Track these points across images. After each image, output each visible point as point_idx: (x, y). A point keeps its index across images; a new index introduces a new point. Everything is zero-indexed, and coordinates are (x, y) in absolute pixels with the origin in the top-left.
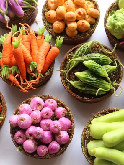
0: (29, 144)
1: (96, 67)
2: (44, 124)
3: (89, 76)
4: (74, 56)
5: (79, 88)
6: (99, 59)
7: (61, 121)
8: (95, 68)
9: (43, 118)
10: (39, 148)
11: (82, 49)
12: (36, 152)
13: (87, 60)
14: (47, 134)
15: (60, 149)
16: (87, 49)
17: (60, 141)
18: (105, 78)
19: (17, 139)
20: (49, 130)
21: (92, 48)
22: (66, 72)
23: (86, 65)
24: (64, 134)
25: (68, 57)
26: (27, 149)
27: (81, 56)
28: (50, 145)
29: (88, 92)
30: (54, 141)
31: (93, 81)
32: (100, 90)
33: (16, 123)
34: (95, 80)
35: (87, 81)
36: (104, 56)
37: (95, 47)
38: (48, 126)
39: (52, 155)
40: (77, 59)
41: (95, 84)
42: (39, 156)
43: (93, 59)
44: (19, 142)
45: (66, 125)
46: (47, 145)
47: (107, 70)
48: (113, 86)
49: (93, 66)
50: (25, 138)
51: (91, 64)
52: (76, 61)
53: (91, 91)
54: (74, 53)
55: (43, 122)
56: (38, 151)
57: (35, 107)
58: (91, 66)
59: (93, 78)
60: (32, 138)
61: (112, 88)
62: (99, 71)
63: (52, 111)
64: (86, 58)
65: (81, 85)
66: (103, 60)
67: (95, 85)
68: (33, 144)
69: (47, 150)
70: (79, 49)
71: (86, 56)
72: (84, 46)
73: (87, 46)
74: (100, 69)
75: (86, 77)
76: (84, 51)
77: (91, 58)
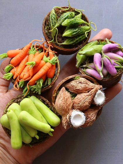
1: (74, 21)
3: (73, 30)
6: (68, 16)
8: (74, 22)
13: (62, 22)
23: (65, 25)
29: (78, 41)
32: (87, 33)
34: (79, 30)
40: (56, 26)
49: (71, 21)
51: (69, 21)
53: (79, 39)
58: (69, 23)
62: (77, 22)
66: (71, 15)
67: (81, 33)
70: (51, 20)
71: (59, 20)
72: (52, 16)
73: (54, 14)
74: (77, 20)
75: (72, 32)
76: (55, 18)
77: (64, 19)
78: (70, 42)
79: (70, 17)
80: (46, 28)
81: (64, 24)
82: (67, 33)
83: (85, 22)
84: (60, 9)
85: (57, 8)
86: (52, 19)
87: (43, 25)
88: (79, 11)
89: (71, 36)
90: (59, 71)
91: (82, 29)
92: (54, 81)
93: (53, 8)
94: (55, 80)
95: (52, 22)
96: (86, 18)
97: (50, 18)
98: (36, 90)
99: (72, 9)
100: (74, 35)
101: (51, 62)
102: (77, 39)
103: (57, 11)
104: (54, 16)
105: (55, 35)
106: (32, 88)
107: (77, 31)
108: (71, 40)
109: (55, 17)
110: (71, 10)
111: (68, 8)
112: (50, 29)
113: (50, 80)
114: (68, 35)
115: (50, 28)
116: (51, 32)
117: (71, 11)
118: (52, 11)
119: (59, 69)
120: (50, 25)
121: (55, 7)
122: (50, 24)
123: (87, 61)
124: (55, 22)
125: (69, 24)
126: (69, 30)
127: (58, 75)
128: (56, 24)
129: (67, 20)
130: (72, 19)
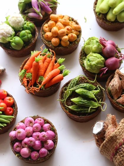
0: (25, 150)
1: (85, 92)
2: (35, 136)
3: (81, 99)
4: (68, 88)
5: (75, 110)
6: (86, 87)
7: (47, 133)
9: (34, 132)
10: (32, 153)
11: (73, 82)
12: (30, 157)
13: (77, 89)
14: (37, 143)
15: (48, 154)
16: (76, 82)
17: (47, 147)
18: (93, 99)
19: (16, 148)
20: (39, 140)
21: (80, 81)
22: (64, 101)
23: (78, 92)
24: (50, 142)
25: (63, 90)
26: (23, 154)
27: (73, 87)
28: (40, 150)
29: (83, 111)
30: (43, 147)
31: (85, 103)
32: (91, 108)
33: (14, 136)
34: (87, 102)
35: (81, 103)
36: (89, 84)
37: (82, 80)
38: (38, 136)
39: (42, 158)
40: (71, 89)
42: (33, 160)
43: (82, 88)
44: (17, 150)
45: (51, 135)
46: (38, 151)
47: (93, 93)
48: (100, 104)
49: (83, 91)
50: (22, 147)
51: (82, 91)
52: (70, 91)
54: (68, 86)
55: (35, 134)
56: (32, 155)
57: (28, 124)
59: (84, 100)
60: (26, 146)
61: (99, 105)
62: (88, 95)
63: (40, 126)
64: (77, 88)
65: (77, 107)
66: (89, 87)
67: (87, 105)
68: (28, 150)
69: (38, 154)
70: (70, 83)
73: (76, 80)
74: (88, 93)
75: (79, 101)
76: (75, 83)
77: (80, 87)
80: (64, 88)
83: (95, 98)
89: (77, 103)
91: (89, 103)
100: (80, 104)
102: (82, 109)
112: (66, 90)
114: (75, 101)
125: (81, 93)
126: (78, 98)
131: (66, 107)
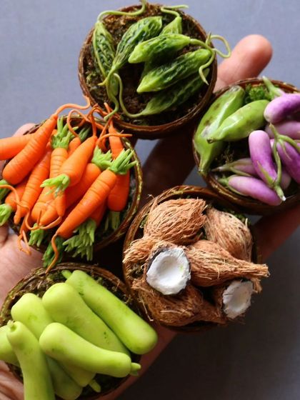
1: (160, 44)
3: (162, 70)
5: (166, 106)
6: (143, 32)
8: (160, 47)
13: (129, 53)
22: (120, 107)
23: (137, 60)
27: (111, 59)
29: (185, 97)
31: (178, 70)
34: (179, 66)
35: (169, 79)
37: (110, 26)
40: (113, 68)
41: (184, 72)
43: (136, 42)
49: (152, 47)
51: (146, 48)
52: (114, 72)
53: (187, 91)
58: (148, 52)
59: (171, 67)
62: (170, 46)
64: (126, 51)
67: (186, 73)
70: (96, 53)
71: (120, 48)
72: (97, 41)
73: (102, 35)
74: (167, 40)
75: (161, 76)
76: (107, 47)
77: (132, 43)
78: (162, 104)
79: (147, 34)
80: (88, 78)
81: (134, 57)
82: (147, 83)
83: (193, 40)
84: (119, 16)
85: (110, 14)
86: (100, 51)
87: (80, 71)
88: (174, 10)
89: (160, 88)
90: (140, 187)
91: (187, 63)
92: (129, 219)
93: (98, 18)
94: (129, 216)
95: (102, 58)
96: (196, 26)
97: (95, 49)
98: (79, 252)
99: (152, 7)
100: (168, 83)
101: (115, 170)
102: (181, 92)
103: (113, 24)
104: (103, 40)
105: (116, 93)
106: (66, 246)
107: (174, 71)
108: (164, 98)
109: (107, 43)
110: (150, 11)
111: (139, 7)
112: (99, 78)
113: (115, 217)
114: (151, 87)
115: (98, 75)
116: (105, 86)
117: (150, 15)
118: (97, 27)
119: (141, 183)
120: (98, 67)
121: (104, 13)
122: (98, 64)
123: (229, 154)
124: (111, 57)
125: (149, 55)
126: (152, 73)
127: (138, 199)
128: (114, 62)
129: (140, 44)
130: (155, 41)
131: (134, 119)
